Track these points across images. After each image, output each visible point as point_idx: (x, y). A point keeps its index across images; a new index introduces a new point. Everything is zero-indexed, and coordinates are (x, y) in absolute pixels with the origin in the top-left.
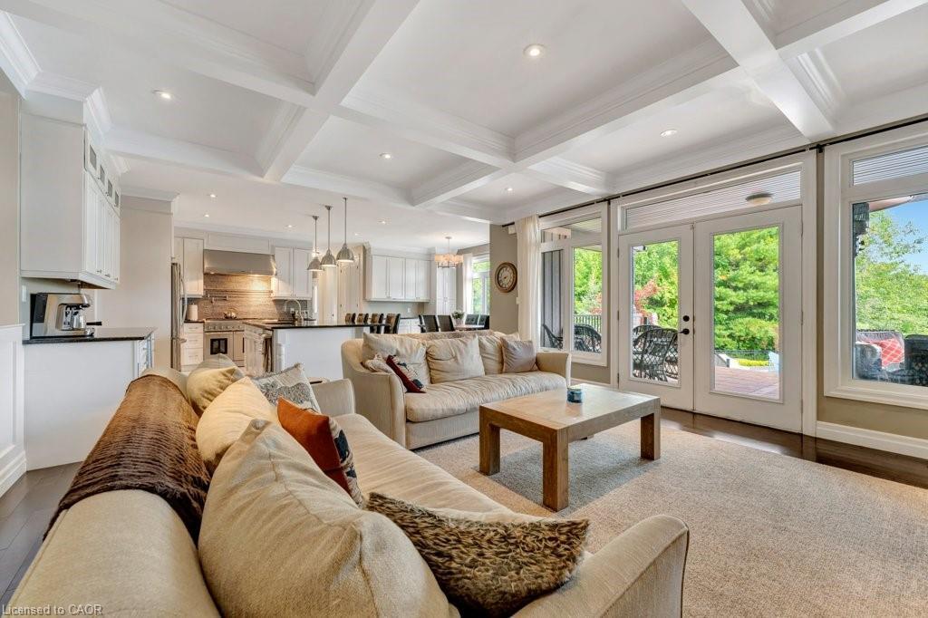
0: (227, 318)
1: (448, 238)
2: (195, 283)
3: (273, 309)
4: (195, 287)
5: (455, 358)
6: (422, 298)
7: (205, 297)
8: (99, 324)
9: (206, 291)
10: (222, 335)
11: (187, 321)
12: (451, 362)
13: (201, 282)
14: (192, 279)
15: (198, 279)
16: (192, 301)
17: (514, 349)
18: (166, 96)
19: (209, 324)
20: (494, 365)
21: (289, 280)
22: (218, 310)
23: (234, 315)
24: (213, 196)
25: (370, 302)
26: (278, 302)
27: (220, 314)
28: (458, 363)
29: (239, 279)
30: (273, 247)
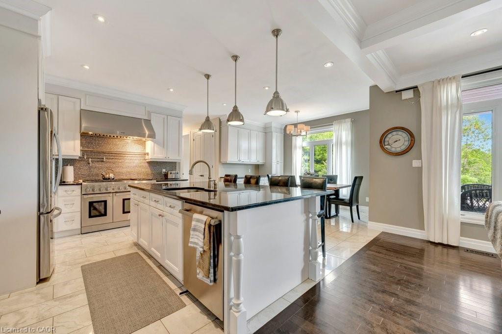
0: (105, 179)
1: (297, 112)
2: (71, 143)
3: (148, 170)
4: (71, 147)
6: (260, 161)
7: (81, 159)
9: (83, 152)
10: (102, 198)
11: (63, 183)
13: (78, 142)
15: (74, 139)
16: (67, 162)
19: (86, 186)
21: (163, 145)
22: (95, 171)
23: (112, 176)
26: (153, 164)
27: (97, 175)
30: (149, 113)
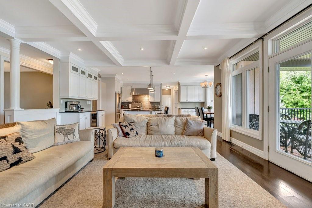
1: (207, 75)
3: (150, 105)
4: (130, 99)
5: (158, 125)
6: (202, 100)
7: (133, 102)
8: (83, 109)
9: (133, 100)
12: (156, 127)
13: (132, 98)
14: (129, 97)
15: (130, 97)
16: (130, 103)
17: (191, 124)
18: (80, 50)
20: (179, 130)
21: (153, 96)
23: (139, 107)
24: (122, 73)
25: (181, 102)
26: (151, 103)
27: (136, 106)
28: (158, 128)
29: (141, 96)
